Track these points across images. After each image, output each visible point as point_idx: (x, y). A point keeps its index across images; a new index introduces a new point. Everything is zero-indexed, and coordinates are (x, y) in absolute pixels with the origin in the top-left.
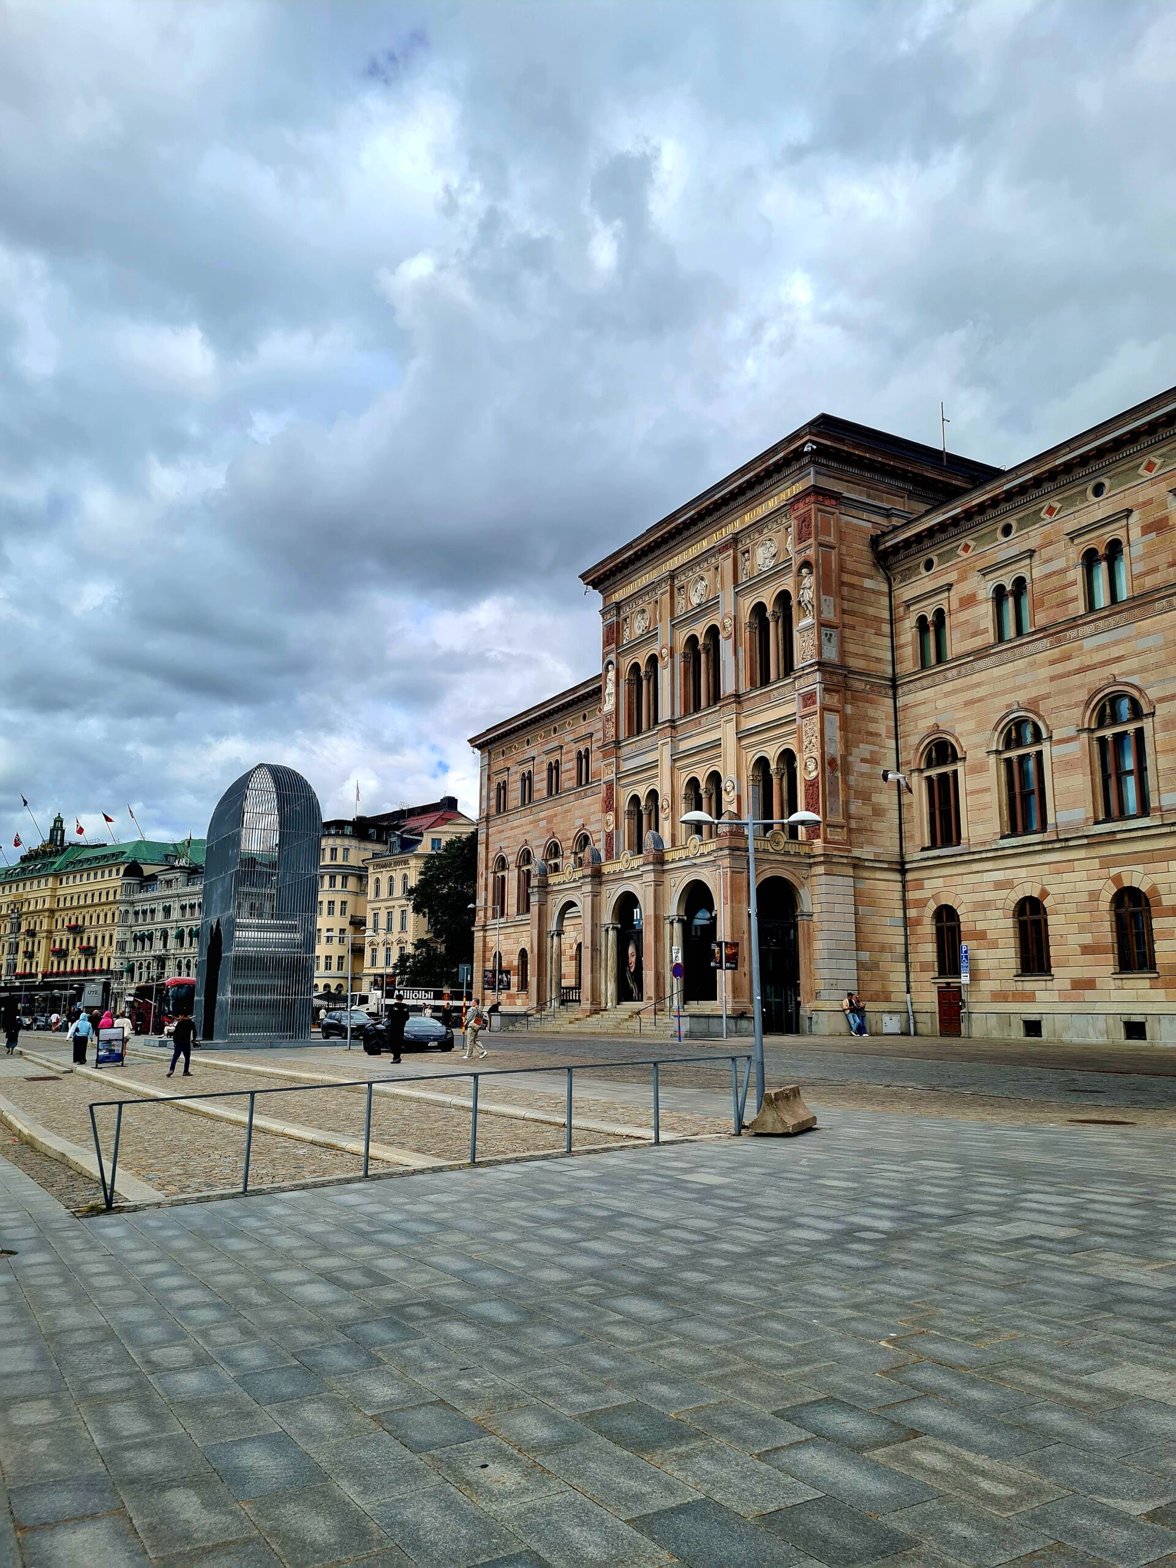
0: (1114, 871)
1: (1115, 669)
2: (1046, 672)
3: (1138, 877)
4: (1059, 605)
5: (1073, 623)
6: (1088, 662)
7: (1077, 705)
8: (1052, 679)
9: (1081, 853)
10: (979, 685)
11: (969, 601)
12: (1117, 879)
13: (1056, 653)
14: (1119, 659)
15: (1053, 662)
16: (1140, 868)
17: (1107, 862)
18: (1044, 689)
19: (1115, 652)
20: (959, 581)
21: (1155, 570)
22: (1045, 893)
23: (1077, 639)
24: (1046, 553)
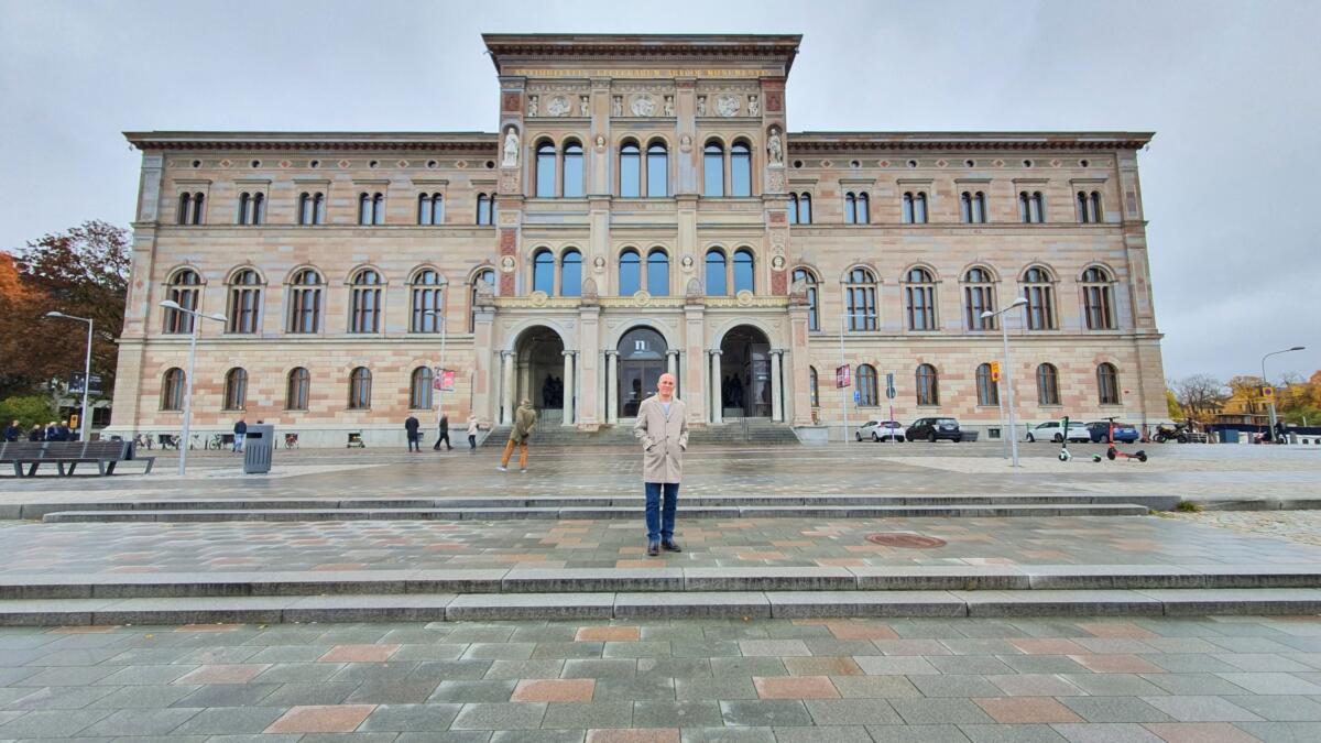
0: (918, 355)
1: (921, 256)
2: (880, 247)
3: (931, 359)
4: (890, 214)
5: (900, 226)
6: (906, 248)
7: (899, 269)
8: (884, 251)
9: (901, 344)
10: (835, 243)
11: (828, 194)
12: (920, 359)
13: (886, 238)
14: (923, 251)
15: (885, 243)
16: (933, 355)
17: (914, 351)
18: (878, 256)
19: (921, 247)
20: (822, 181)
21: (943, 214)
22: (877, 363)
23: (900, 235)
24: (881, 184)
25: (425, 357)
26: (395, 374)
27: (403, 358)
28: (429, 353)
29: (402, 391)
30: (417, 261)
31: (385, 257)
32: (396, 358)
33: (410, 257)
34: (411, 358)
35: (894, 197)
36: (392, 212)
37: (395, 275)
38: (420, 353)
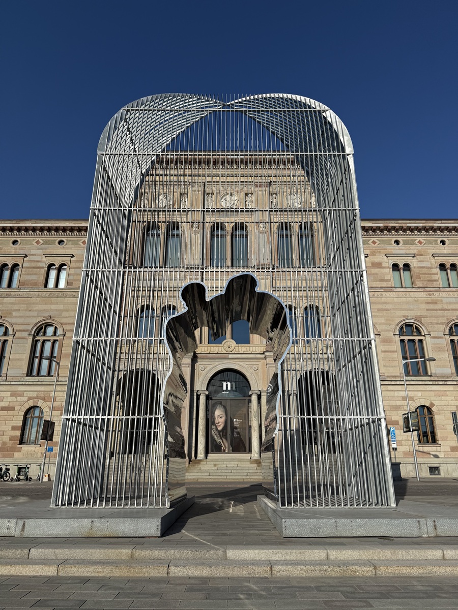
2: (424, 306)
4: (429, 281)
5: (439, 290)
7: (442, 324)
8: (428, 310)
11: (377, 265)
13: (429, 299)
20: (371, 255)
22: (433, 405)
23: (440, 296)
35: (431, 268)
36: (25, 278)
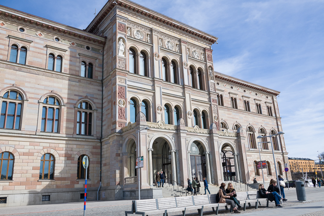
1: (237, 120)
19: (237, 117)
21: (241, 107)
25: (50, 147)
26: (30, 157)
27: (36, 147)
28: (53, 145)
29: (34, 168)
30: (47, 90)
31: (26, 84)
32: (32, 147)
33: (43, 87)
34: (42, 148)
37: (33, 96)
38: (48, 145)
